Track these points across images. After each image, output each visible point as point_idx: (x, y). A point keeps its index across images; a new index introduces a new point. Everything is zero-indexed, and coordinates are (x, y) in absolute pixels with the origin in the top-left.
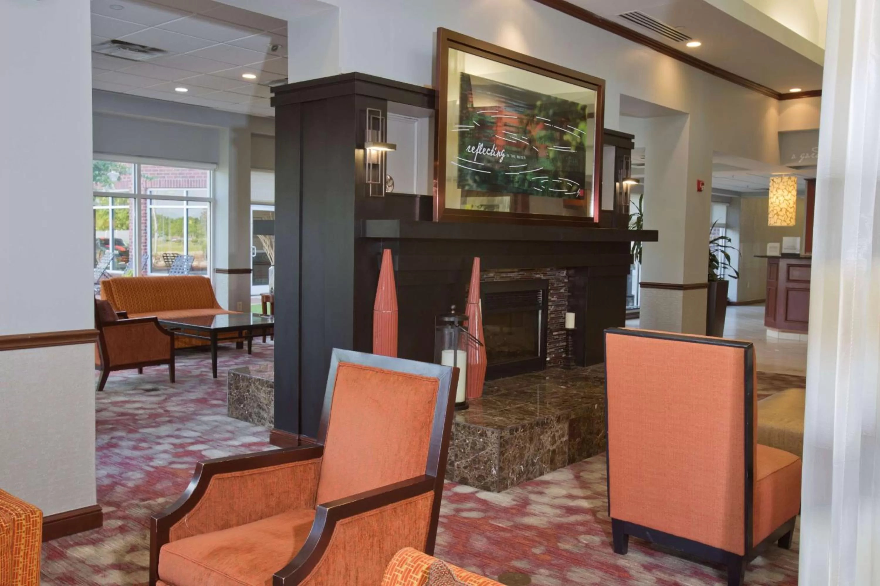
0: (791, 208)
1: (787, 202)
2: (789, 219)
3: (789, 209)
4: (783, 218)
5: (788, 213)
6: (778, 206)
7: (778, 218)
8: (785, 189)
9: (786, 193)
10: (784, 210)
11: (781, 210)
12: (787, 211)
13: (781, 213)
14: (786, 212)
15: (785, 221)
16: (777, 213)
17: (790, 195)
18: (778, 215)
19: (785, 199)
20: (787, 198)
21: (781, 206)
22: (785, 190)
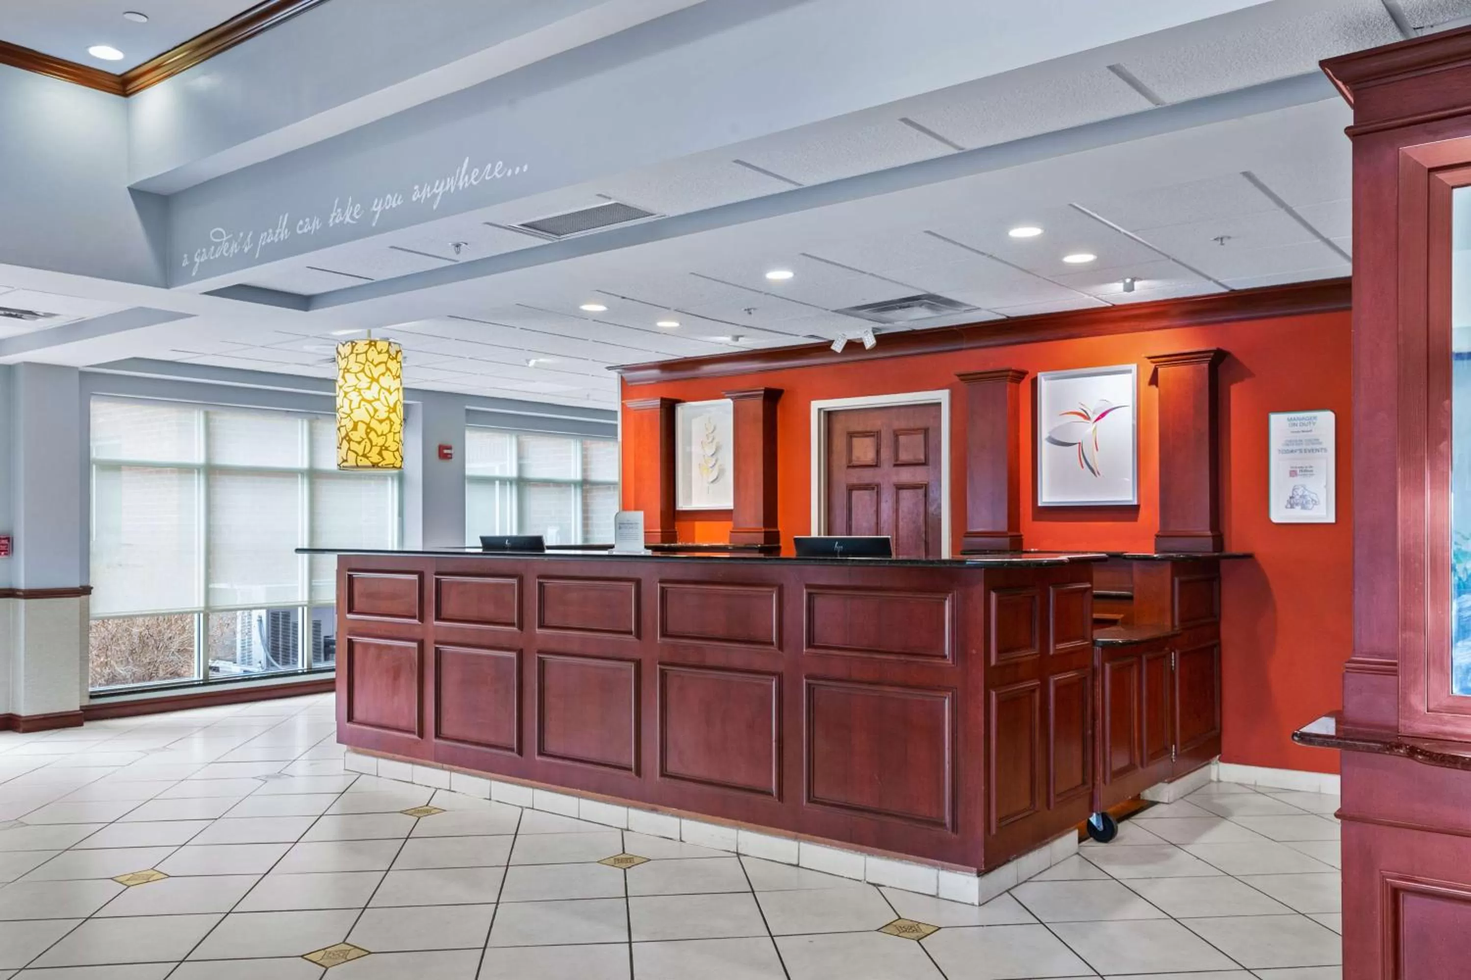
0: (381, 421)
1: (368, 406)
2: (376, 450)
3: (374, 424)
4: (359, 449)
5: (372, 435)
6: (349, 415)
7: (349, 449)
8: (363, 371)
9: (365, 382)
10: (362, 428)
11: (355, 428)
12: (369, 429)
13: (355, 436)
14: (367, 434)
15: (364, 456)
16: (347, 435)
17: (375, 386)
18: (349, 441)
19: (363, 399)
20: (368, 395)
21: (356, 417)
22: (361, 376)
